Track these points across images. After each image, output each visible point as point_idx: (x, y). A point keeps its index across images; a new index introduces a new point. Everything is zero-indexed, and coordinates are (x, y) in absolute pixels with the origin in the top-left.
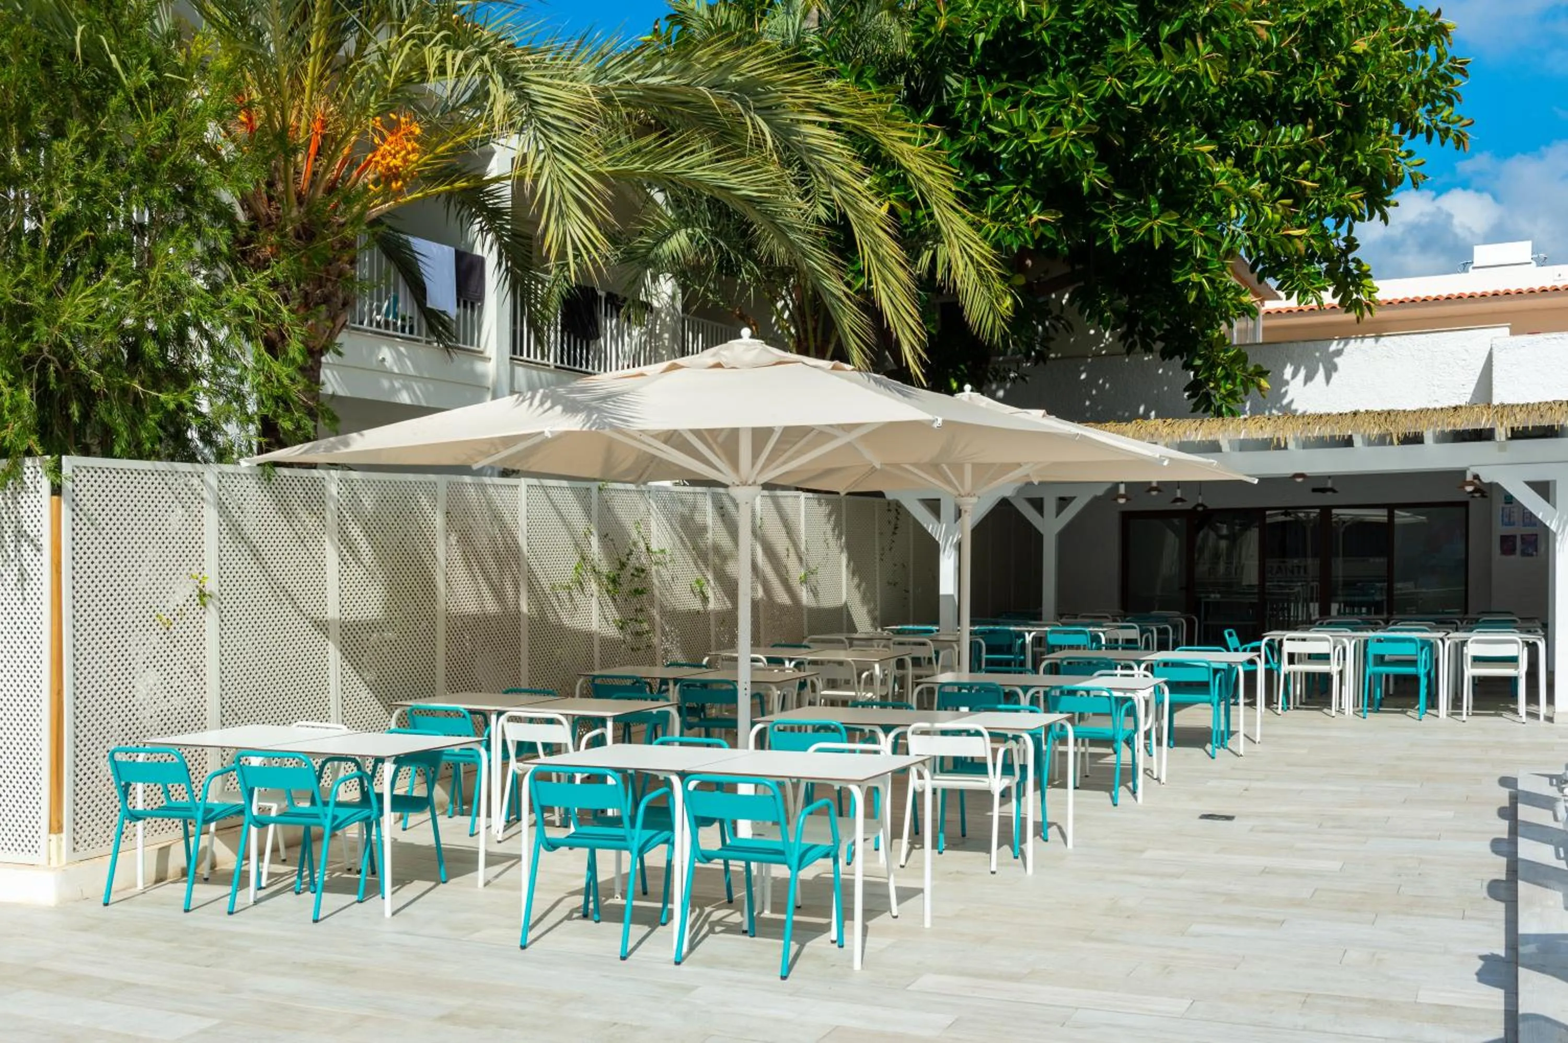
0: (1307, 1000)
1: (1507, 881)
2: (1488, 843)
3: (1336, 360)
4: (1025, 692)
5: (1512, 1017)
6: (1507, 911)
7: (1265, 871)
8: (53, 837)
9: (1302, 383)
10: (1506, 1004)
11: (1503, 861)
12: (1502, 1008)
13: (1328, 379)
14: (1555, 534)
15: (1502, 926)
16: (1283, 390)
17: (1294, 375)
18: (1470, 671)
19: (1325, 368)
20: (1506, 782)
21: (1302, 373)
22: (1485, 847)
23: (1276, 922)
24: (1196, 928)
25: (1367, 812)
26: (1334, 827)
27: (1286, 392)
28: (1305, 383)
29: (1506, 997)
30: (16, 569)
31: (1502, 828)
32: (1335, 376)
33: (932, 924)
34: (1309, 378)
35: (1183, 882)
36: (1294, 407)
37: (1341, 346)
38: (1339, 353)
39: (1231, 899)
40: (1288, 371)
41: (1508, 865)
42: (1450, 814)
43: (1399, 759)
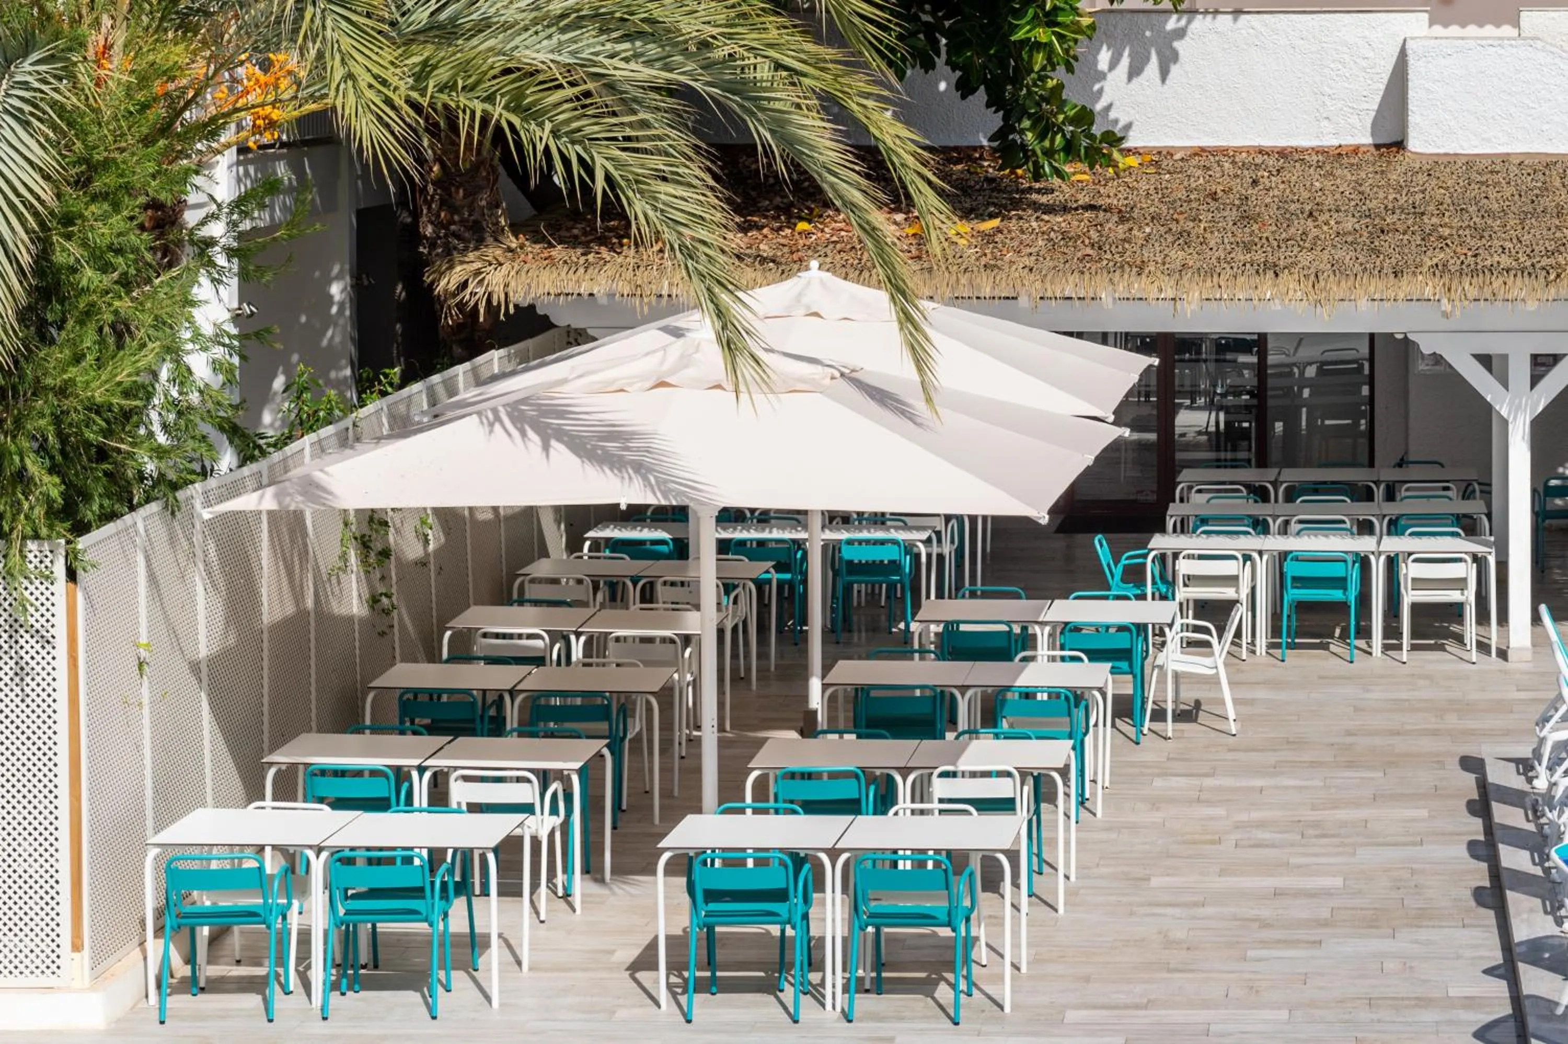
0: (1371, 1002)
1: (1492, 887)
2: (1465, 846)
3: (1176, 44)
4: (963, 695)
5: (1516, 998)
6: (1497, 918)
7: (1278, 893)
8: (76, 955)
9: (1125, 77)
10: (1510, 991)
11: (1484, 866)
12: (1508, 995)
13: (1164, 74)
14: (1505, 423)
15: (1495, 930)
16: (1097, 87)
17: (1113, 65)
18: (1410, 597)
19: (1159, 53)
20: (1472, 764)
21: (1125, 61)
22: (1463, 852)
23: (1314, 942)
24: (1251, 953)
25: (1343, 814)
26: (1317, 836)
27: (1101, 91)
28: (1131, 77)
29: (1509, 987)
30: (12, 663)
31: (1475, 827)
32: (1175, 70)
33: (1028, 969)
34: (1135, 71)
35: (1209, 910)
36: (1112, 115)
37: (1183, 22)
38: (1180, 33)
39: (1265, 924)
40: (1104, 57)
41: (1490, 871)
42: (1424, 813)
43: (1349, 733)
